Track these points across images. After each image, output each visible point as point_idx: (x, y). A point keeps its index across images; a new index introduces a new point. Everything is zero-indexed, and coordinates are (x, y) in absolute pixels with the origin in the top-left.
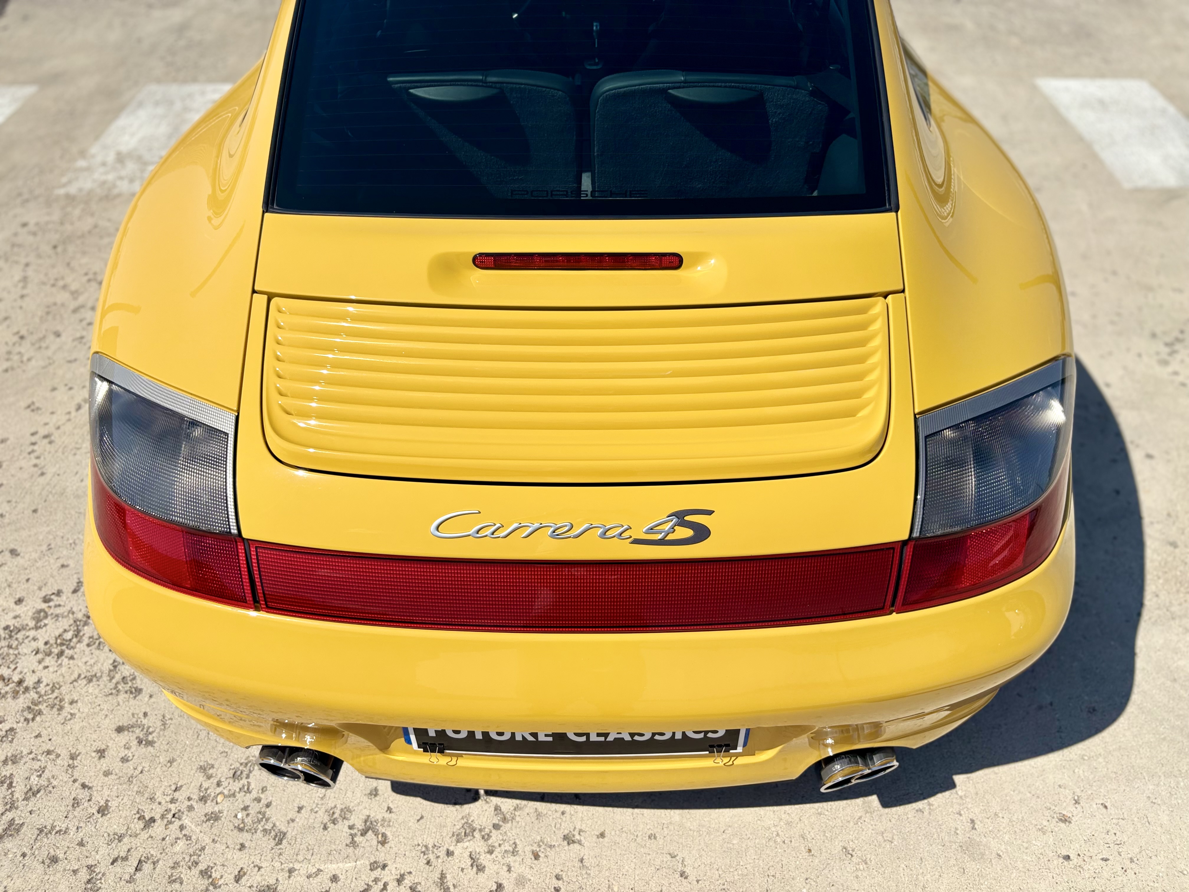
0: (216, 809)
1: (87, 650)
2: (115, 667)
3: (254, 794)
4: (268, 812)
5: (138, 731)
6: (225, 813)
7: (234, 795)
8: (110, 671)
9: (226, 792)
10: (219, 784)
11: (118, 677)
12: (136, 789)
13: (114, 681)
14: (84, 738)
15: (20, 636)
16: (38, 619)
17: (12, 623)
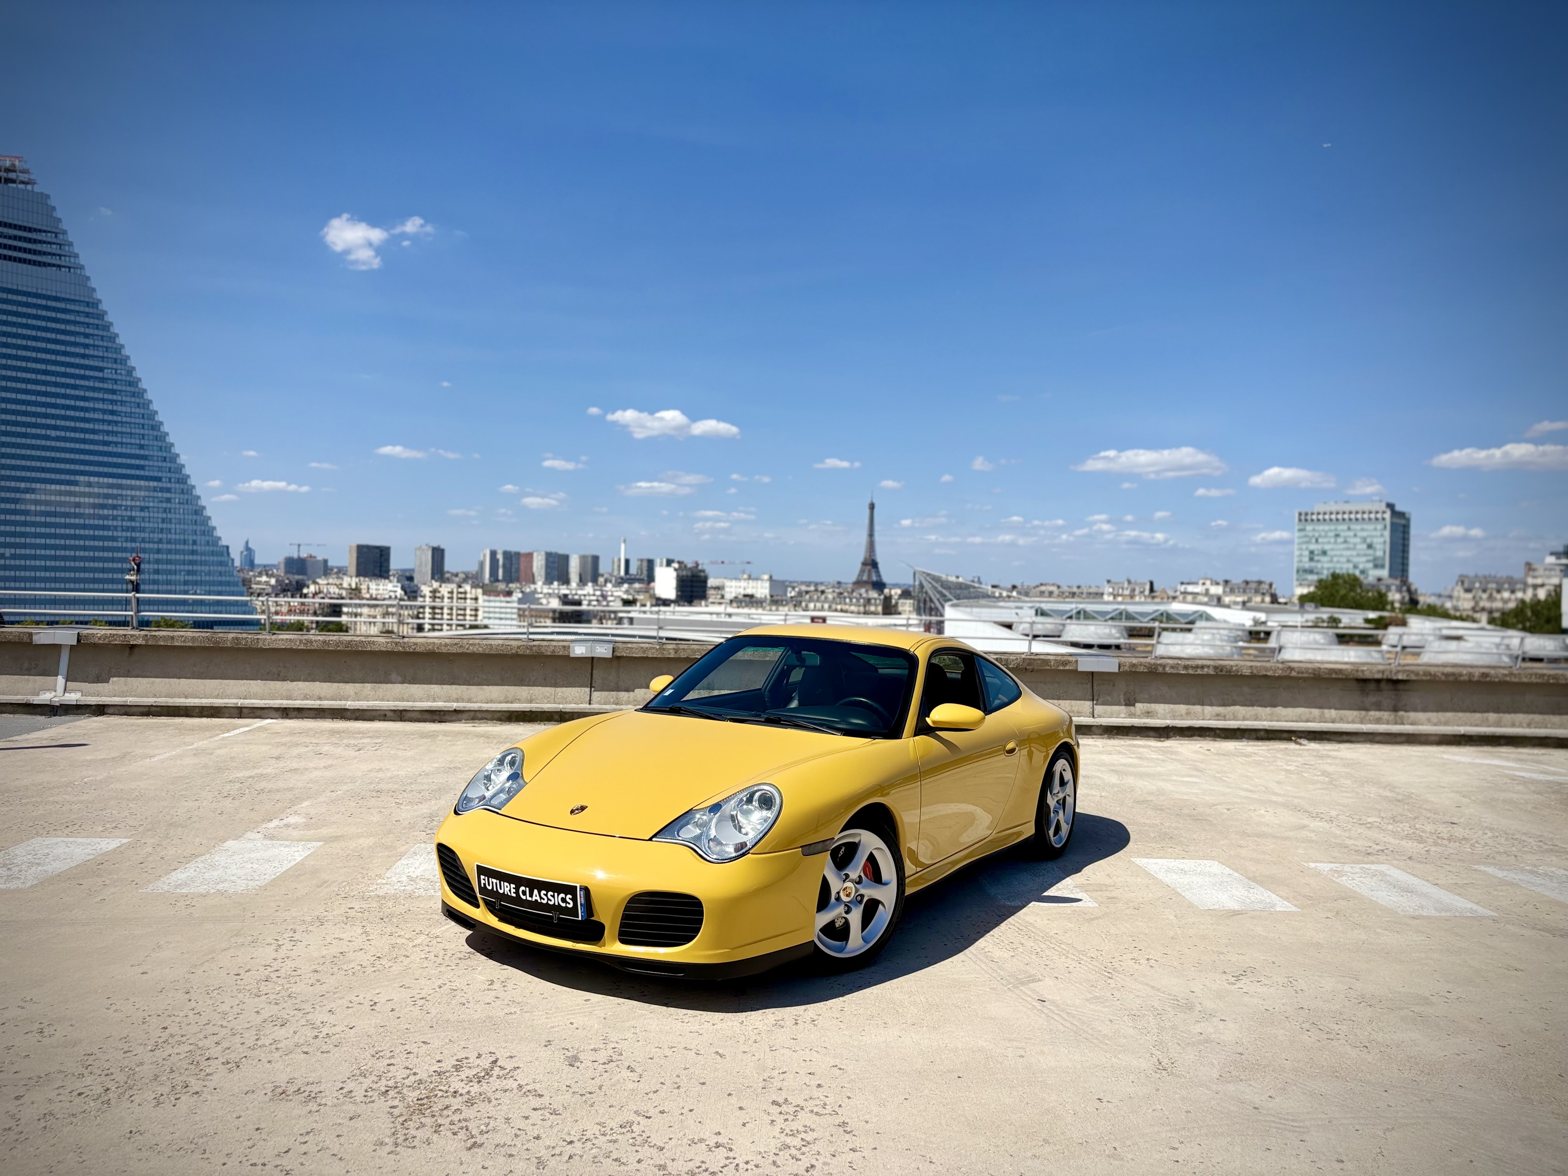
1: (498, 1080)
2: (521, 1087)
5: (548, 1110)
8: (517, 1088)
13: (523, 1091)
14: (512, 1112)
15: (447, 1074)
16: (457, 1068)
17: (438, 1070)
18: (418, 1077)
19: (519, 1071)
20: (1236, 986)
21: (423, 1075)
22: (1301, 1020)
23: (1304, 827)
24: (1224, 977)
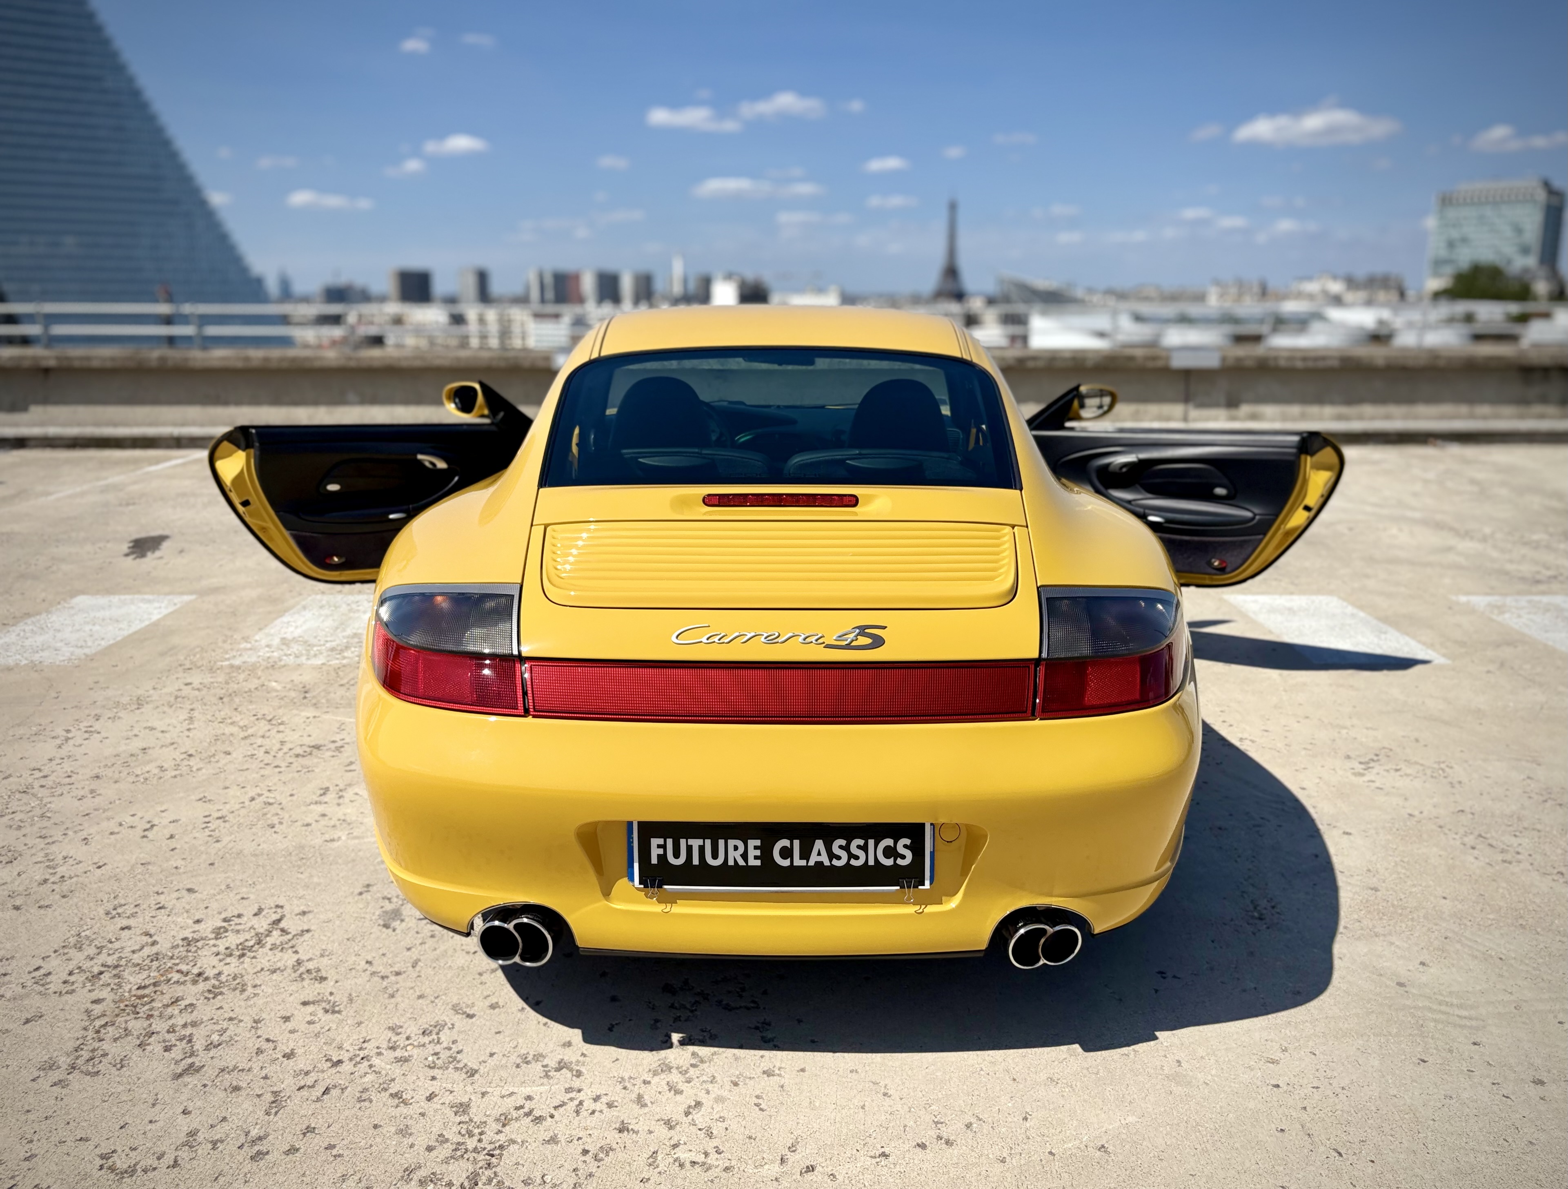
0: (406, 1054)
1: (270, 953)
2: (299, 964)
3: (445, 1045)
4: (459, 1057)
5: (324, 1005)
6: (415, 1057)
7: (424, 1045)
8: (294, 966)
9: (416, 1043)
10: (408, 1038)
11: (302, 969)
12: (323, 1040)
13: (299, 972)
14: (268, 1009)
15: (199, 944)
16: (218, 933)
17: (190, 936)
18: (155, 949)
19: (307, 936)
20: (1366, 778)
21: (164, 946)
22: (1462, 831)
23: (1449, 549)
24: (1349, 764)
